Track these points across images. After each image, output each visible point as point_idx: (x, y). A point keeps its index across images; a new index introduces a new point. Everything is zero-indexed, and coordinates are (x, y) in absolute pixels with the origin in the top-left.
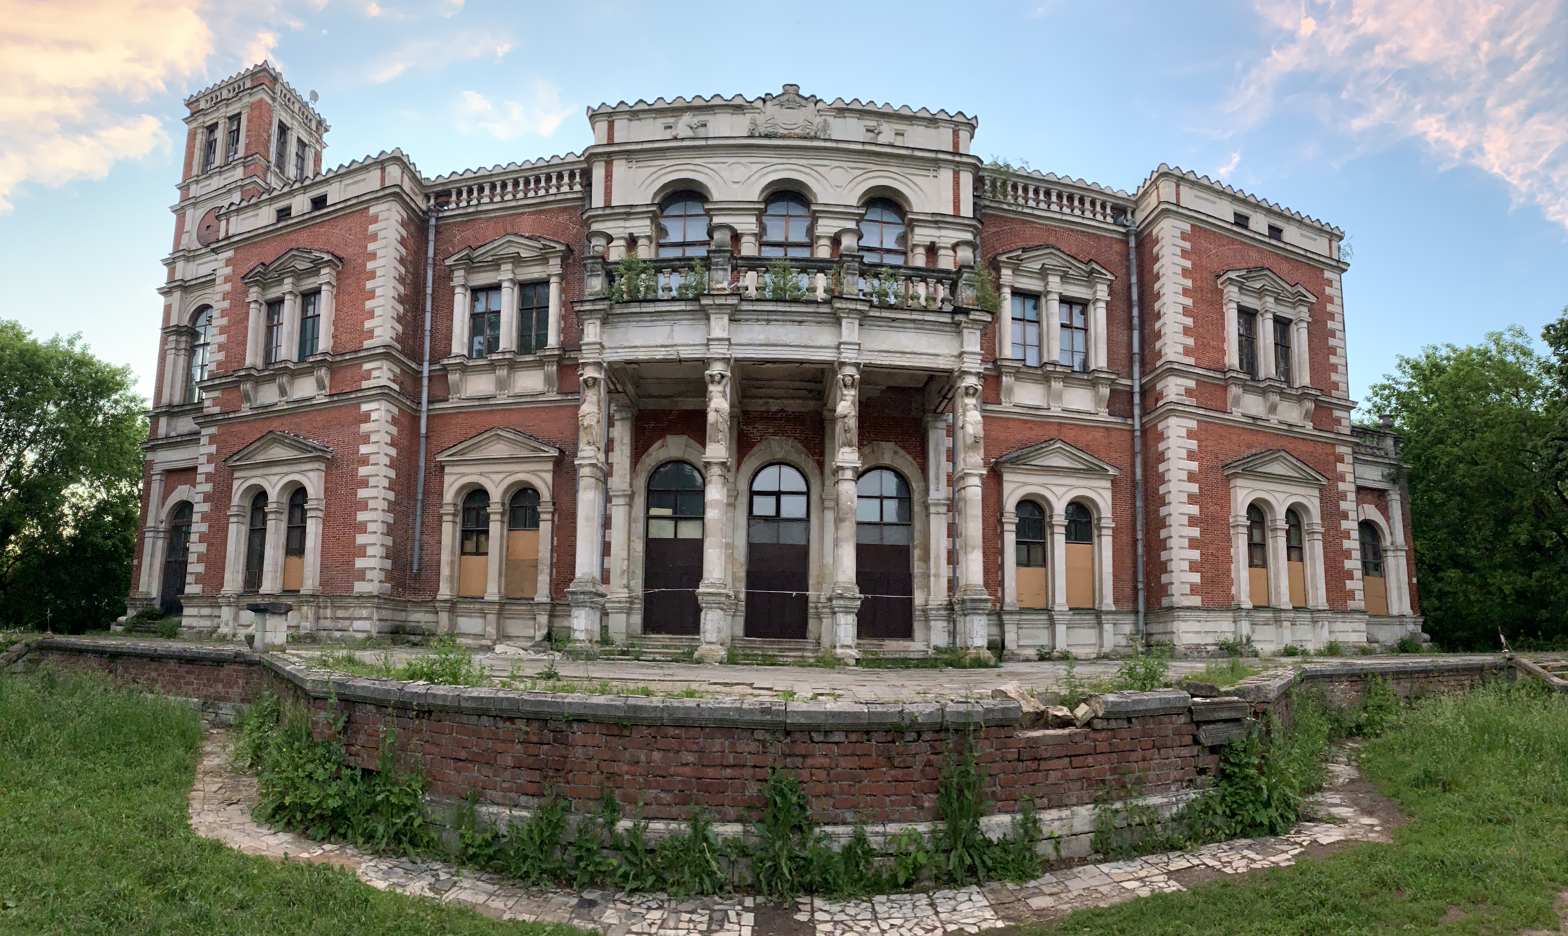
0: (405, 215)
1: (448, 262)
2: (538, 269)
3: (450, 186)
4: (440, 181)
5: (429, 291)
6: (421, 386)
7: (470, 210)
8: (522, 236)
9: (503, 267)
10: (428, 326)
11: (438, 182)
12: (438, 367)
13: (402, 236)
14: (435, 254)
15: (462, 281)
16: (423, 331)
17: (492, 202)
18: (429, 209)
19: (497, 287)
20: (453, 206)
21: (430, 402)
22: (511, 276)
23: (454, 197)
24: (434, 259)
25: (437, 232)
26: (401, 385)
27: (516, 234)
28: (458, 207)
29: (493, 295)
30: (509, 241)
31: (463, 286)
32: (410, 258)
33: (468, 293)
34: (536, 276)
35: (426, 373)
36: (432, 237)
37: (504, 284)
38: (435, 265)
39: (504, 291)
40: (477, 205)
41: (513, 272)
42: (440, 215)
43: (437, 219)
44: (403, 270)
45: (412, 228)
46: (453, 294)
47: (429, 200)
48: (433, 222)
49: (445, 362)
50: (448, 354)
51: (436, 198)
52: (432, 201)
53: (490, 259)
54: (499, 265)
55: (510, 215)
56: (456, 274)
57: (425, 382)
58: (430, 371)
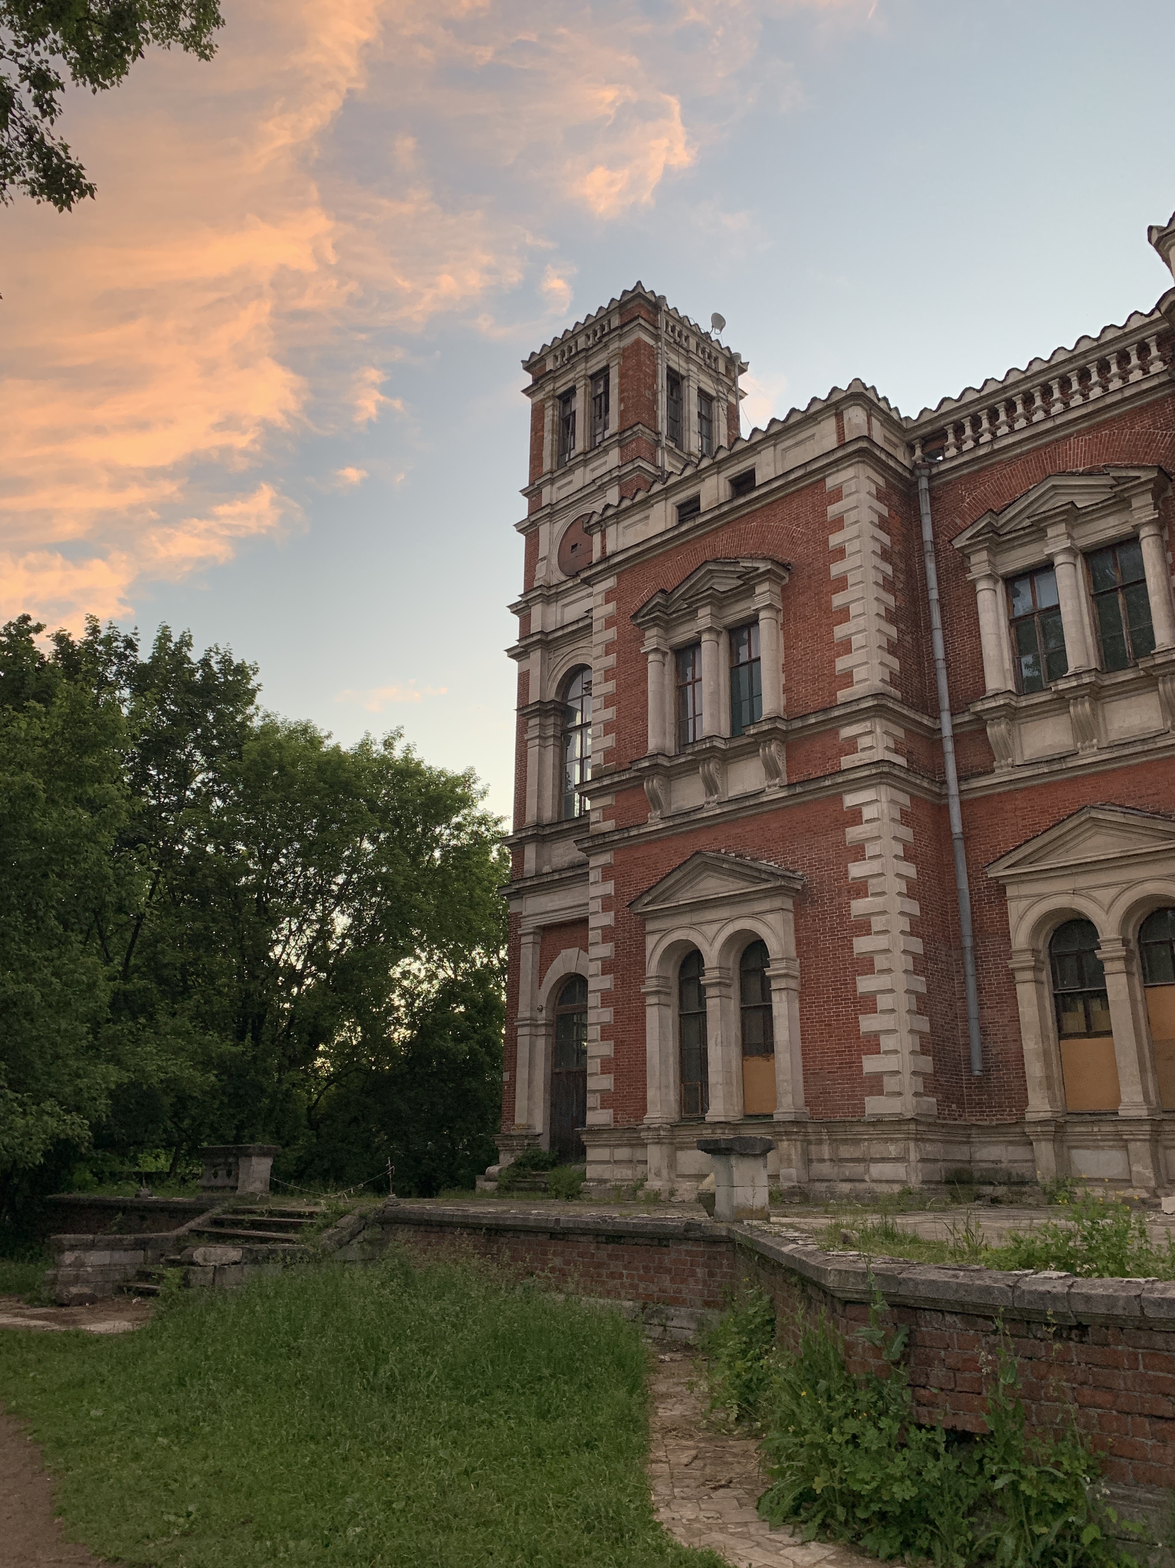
0: (881, 482)
1: (958, 543)
2: (1112, 521)
3: (942, 423)
4: (927, 417)
5: (934, 595)
6: (943, 754)
7: (982, 452)
8: (1073, 474)
9: (1050, 532)
10: (940, 653)
11: (922, 420)
12: (967, 718)
13: (881, 516)
14: (935, 535)
15: (986, 569)
16: (933, 662)
17: (1012, 431)
18: (915, 465)
19: (1047, 567)
20: (953, 451)
21: (960, 779)
22: (1067, 544)
23: (951, 439)
24: (934, 543)
25: (933, 499)
26: (909, 755)
27: (1063, 474)
28: (961, 453)
29: (1042, 583)
30: (1054, 487)
31: (989, 576)
32: (897, 548)
33: (1000, 587)
34: (1112, 532)
35: (947, 731)
36: (925, 508)
37: (1058, 560)
38: (937, 553)
39: (1059, 571)
40: (991, 442)
41: (1070, 536)
42: (935, 471)
43: (931, 478)
44: (889, 570)
45: (895, 499)
46: (974, 593)
47: (913, 452)
48: (924, 484)
49: (979, 707)
50: (980, 692)
51: (923, 447)
52: (918, 452)
53: (1027, 522)
54: (1044, 531)
55: (1047, 445)
56: (974, 559)
57: (949, 746)
58: (954, 727)
